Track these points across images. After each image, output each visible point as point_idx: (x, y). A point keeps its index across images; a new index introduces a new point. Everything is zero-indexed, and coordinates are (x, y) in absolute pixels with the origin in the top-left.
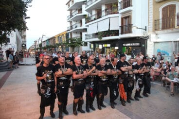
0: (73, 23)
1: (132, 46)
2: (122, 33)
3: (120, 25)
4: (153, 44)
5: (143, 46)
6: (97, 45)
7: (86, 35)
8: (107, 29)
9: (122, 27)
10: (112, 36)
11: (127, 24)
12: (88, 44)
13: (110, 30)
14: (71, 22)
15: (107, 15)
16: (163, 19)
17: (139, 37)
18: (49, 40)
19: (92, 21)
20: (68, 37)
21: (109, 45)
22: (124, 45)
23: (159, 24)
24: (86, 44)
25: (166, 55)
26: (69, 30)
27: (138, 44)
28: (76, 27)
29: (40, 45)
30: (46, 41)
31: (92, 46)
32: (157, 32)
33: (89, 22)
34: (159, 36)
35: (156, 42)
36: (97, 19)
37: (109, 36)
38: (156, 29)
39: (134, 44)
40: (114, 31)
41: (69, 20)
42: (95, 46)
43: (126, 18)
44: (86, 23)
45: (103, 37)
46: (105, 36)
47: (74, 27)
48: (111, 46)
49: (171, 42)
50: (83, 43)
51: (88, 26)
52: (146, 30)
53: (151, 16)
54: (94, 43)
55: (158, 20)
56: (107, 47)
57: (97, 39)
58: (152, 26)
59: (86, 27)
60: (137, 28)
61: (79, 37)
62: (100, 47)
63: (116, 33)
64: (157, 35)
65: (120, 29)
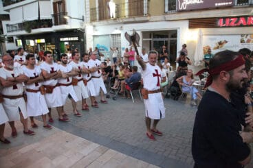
1: (70, 42)
2: (57, 24)
3: (53, 13)
4: (92, 38)
5: (82, 40)
6: (27, 41)
7: (7, 25)
8: (36, 18)
9: (55, 15)
10: (44, 27)
11: (61, 11)
12: (15, 38)
13: (41, 18)
16: (99, 7)
17: (76, 29)
21: (43, 41)
22: (61, 40)
23: (96, 14)
24: (11, 40)
25: (105, 51)
27: (76, 39)
31: (20, 42)
32: (94, 23)
33: (9, 4)
34: (97, 28)
35: (94, 36)
37: (40, 27)
38: (93, 20)
39: (72, 39)
40: (46, 20)
42: (24, 43)
43: (59, 3)
44: (4, 6)
45: (33, 29)
46: (36, 28)
48: (46, 42)
49: (108, 35)
50: (6, 37)
51: (8, 10)
52: (83, 20)
53: (88, 3)
54: (22, 37)
55: (95, 9)
57: (24, 32)
58: (89, 16)
59: (7, 13)
60: (71, 18)
62: (32, 43)
63: (48, 23)
64: (94, 26)
65: (53, 19)
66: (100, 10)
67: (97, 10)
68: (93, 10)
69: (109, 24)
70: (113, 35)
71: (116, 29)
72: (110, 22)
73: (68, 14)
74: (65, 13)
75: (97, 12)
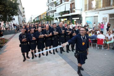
0: (50, 7)
1: (76, 19)
2: (71, 12)
3: (70, 8)
5: (81, 19)
6: (61, 19)
7: (55, 14)
8: (64, 10)
9: (71, 9)
10: (67, 14)
11: (73, 7)
12: (57, 18)
13: (66, 11)
14: (48, 6)
15: (64, 2)
17: (79, 14)
18: (38, 17)
19: (58, 5)
20: (47, 15)
21: (66, 19)
22: (73, 19)
24: (56, 19)
25: (90, 24)
26: (47, 11)
27: (78, 18)
28: (51, 9)
29: (34, 20)
30: (37, 17)
31: (59, 20)
32: (86, 11)
33: (56, 6)
35: (86, 17)
36: (60, 4)
38: (86, 10)
41: (47, 5)
42: (60, 20)
43: (73, 4)
44: (55, 7)
46: (64, 14)
47: (50, 9)
48: (68, 20)
49: (92, 17)
51: (56, 8)
52: (82, 10)
54: (60, 18)
56: (65, 20)
57: (60, 16)
58: (84, 8)
59: (55, 9)
61: (53, 15)
63: (68, 12)
64: (86, 13)
65: (70, 10)
66: (89, 5)
67: (88, 5)
68: (86, 5)
69: (93, 12)
70: (94, 16)
71: (96, 13)
72: (93, 10)
73: (76, 8)
74: (74, 8)
75: (88, 6)
